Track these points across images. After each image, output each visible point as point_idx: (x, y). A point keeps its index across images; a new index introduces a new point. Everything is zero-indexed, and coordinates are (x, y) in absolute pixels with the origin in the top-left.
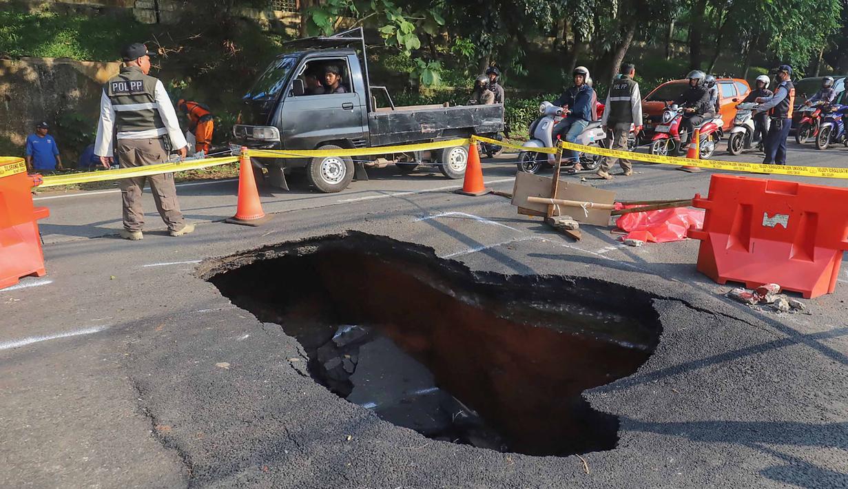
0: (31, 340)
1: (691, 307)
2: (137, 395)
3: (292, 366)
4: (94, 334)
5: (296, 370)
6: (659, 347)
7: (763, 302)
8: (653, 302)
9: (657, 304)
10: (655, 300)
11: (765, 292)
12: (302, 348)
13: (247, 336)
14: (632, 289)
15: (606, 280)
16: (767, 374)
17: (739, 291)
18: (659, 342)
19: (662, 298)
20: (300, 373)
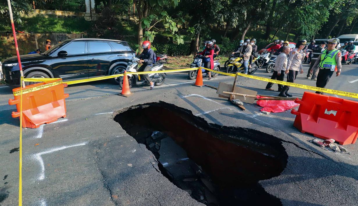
0: (64, 147)
1: (298, 147)
2: (103, 178)
3: (154, 167)
5: (155, 168)
6: (288, 164)
7: (328, 147)
8: (282, 143)
9: (284, 145)
10: (283, 142)
11: (329, 142)
12: (155, 157)
13: (135, 150)
14: (272, 136)
15: (260, 131)
16: (341, 185)
17: (317, 140)
18: (287, 162)
19: (285, 141)
20: (157, 170)
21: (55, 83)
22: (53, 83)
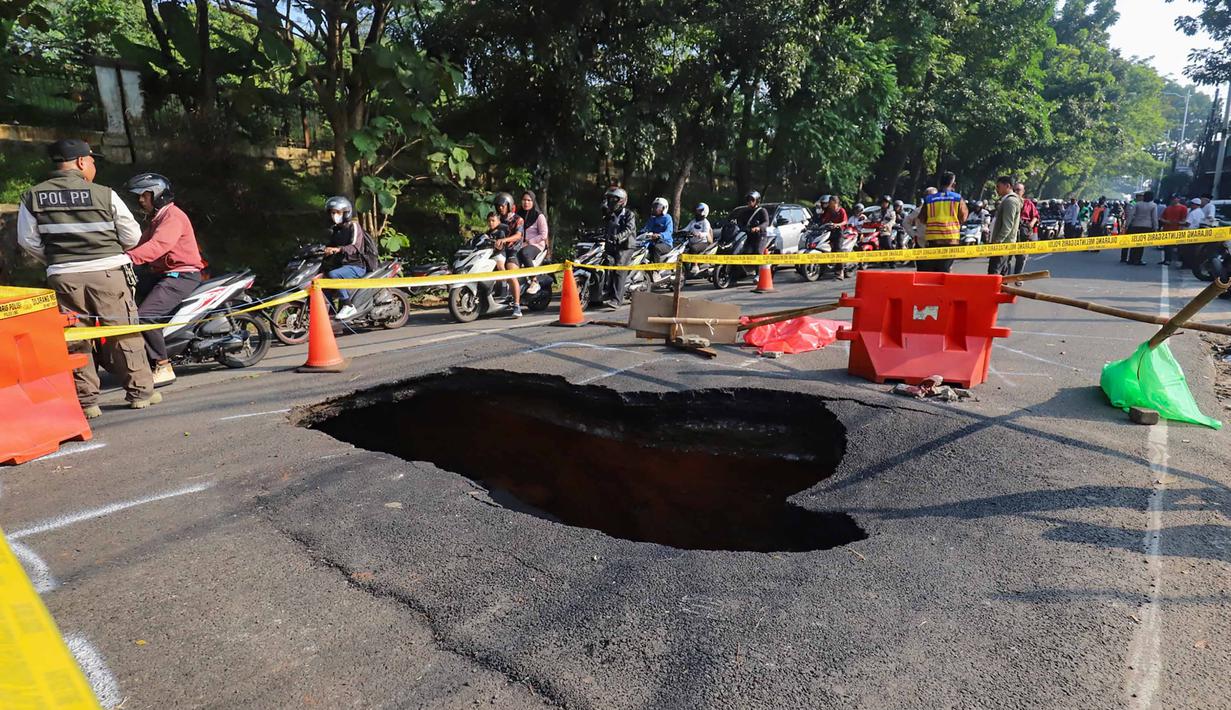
1: (865, 404)
2: (303, 547)
3: (476, 499)
4: (200, 492)
5: (483, 501)
6: (849, 445)
7: (930, 394)
8: (824, 404)
9: (830, 406)
10: (826, 402)
11: (930, 383)
13: (401, 475)
16: (971, 455)
17: (902, 387)
18: (847, 441)
19: (832, 399)
20: (490, 505)
21: (30, 301)
22: (22, 302)
